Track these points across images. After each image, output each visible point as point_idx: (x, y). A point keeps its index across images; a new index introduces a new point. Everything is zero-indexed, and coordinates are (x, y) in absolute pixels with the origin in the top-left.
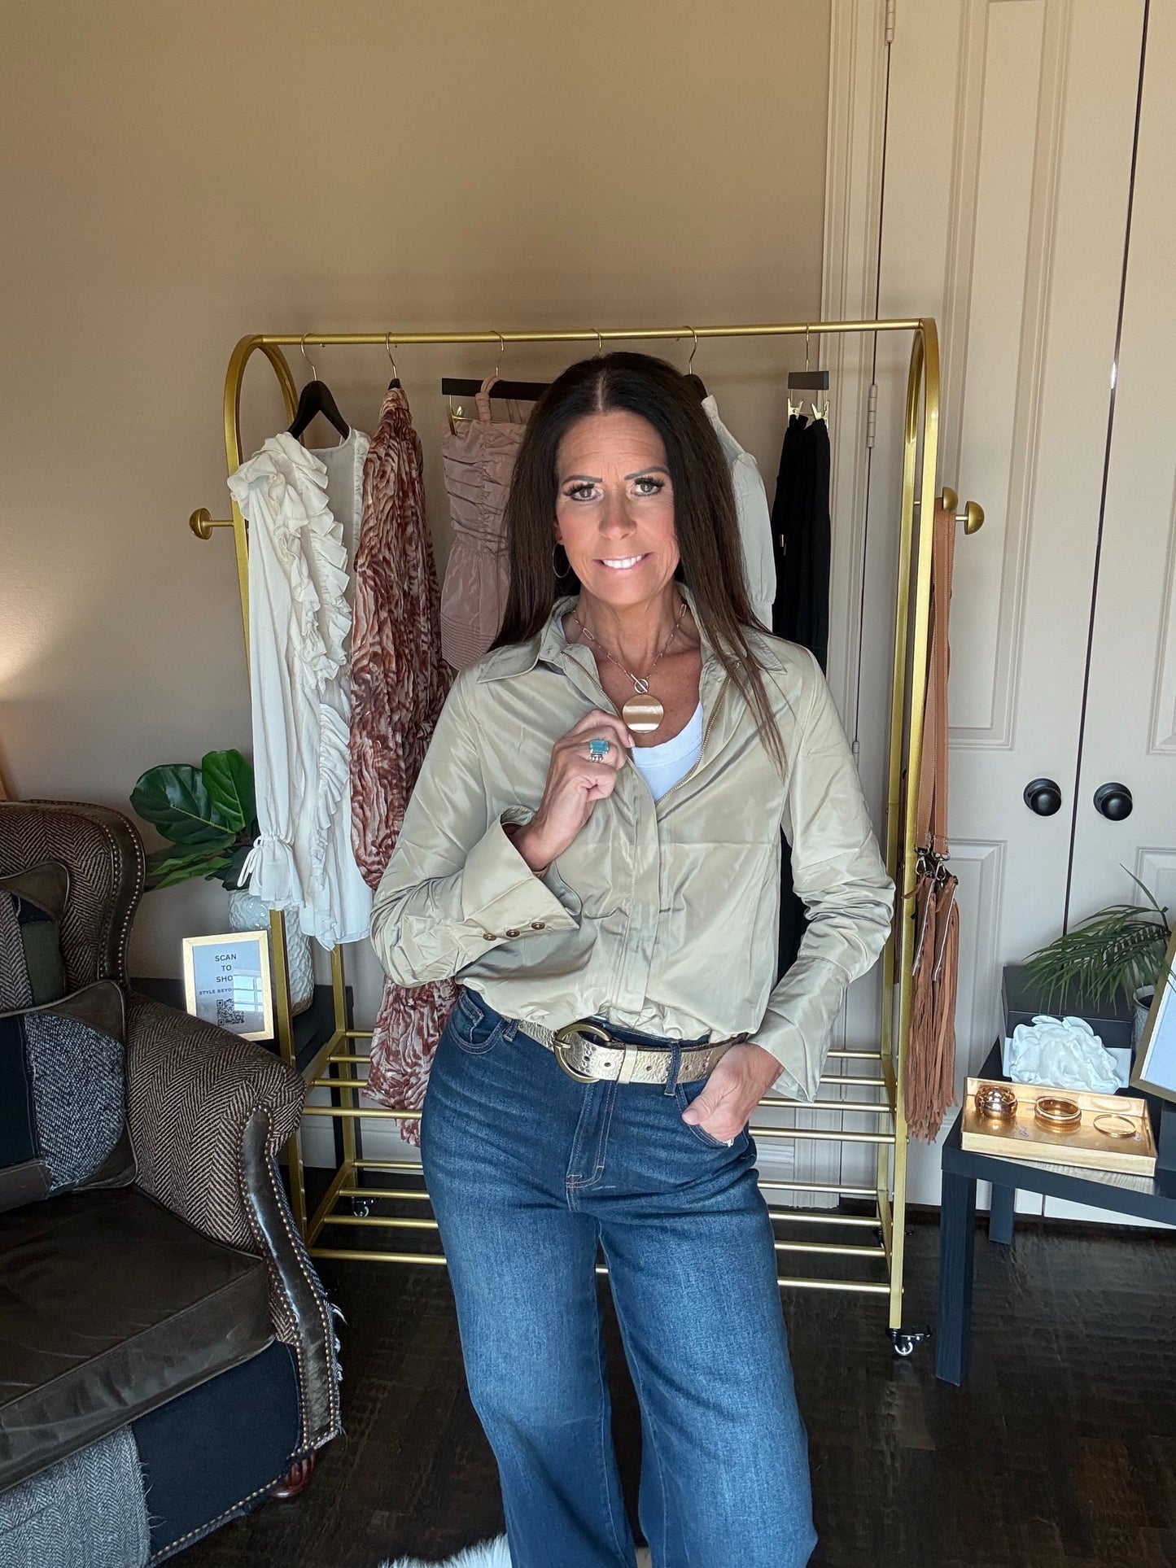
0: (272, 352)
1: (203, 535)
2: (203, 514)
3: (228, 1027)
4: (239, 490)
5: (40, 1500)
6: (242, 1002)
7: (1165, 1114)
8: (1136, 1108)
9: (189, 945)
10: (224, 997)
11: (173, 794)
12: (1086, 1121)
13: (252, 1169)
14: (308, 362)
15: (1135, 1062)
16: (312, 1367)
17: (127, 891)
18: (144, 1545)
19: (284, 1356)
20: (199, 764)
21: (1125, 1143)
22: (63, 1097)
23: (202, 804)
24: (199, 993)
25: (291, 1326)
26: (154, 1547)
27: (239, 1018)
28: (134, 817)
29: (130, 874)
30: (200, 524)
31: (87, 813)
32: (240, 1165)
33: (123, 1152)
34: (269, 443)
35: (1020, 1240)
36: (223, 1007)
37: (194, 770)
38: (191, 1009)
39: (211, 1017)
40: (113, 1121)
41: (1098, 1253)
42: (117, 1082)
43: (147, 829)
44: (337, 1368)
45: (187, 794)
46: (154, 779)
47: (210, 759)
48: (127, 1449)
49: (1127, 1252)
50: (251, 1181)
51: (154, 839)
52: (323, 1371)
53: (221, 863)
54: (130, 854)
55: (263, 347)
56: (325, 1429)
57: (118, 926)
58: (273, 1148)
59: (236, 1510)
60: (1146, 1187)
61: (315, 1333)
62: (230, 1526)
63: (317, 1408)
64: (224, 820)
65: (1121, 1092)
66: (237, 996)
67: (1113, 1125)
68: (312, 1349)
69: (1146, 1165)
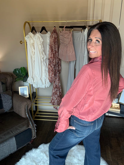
0: (28, 23)
1: (21, 44)
2: (21, 41)
3: (24, 96)
4: (26, 38)
5: (5, 144)
6: (25, 94)
7: (121, 105)
8: (118, 105)
9: (20, 88)
10: (23, 93)
11: (17, 72)
12: (113, 106)
13: (27, 111)
14: (33, 24)
15: (119, 100)
16: (33, 131)
17: (13, 82)
18: (16, 148)
19: (30, 130)
20: (20, 68)
21: (117, 108)
22: (6, 102)
23: (21, 73)
24: (21, 93)
25: (31, 127)
26: (17, 148)
27: (25, 95)
28: (13, 74)
29: (13, 80)
30: (21, 42)
31: (8, 74)
32: (25, 110)
33: (12, 108)
34: (29, 33)
35: (106, 118)
36: (23, 94)
37: (20, 69)
38: (20, 94)
39: (22, 95)
40: (11, 105)
41: (114, 119)
42: (11, 101)
43: (15, 75)
44: (36, 131)
45: (19, 72)
46: (15, 70)
47: (21, 68)
48: (14, 139)
49: (117, 119)
50: (26, 112)
51: (16, 77)
52: (34, 131)
53: (23, 79)
54: (13, 78)
55: (27, 22)
56: (34, 137)
57: (12, 86)
58: (29, 109)
59: (25, 145)
60: (119, 113)
61: (33, 127)
62: (25, 146)
63: (34, 135)
64: (23, 74)
65: (117, 103)
66: (25, 93)
67: (116, 106)
68: (33, 129)
69: (119, 110)
